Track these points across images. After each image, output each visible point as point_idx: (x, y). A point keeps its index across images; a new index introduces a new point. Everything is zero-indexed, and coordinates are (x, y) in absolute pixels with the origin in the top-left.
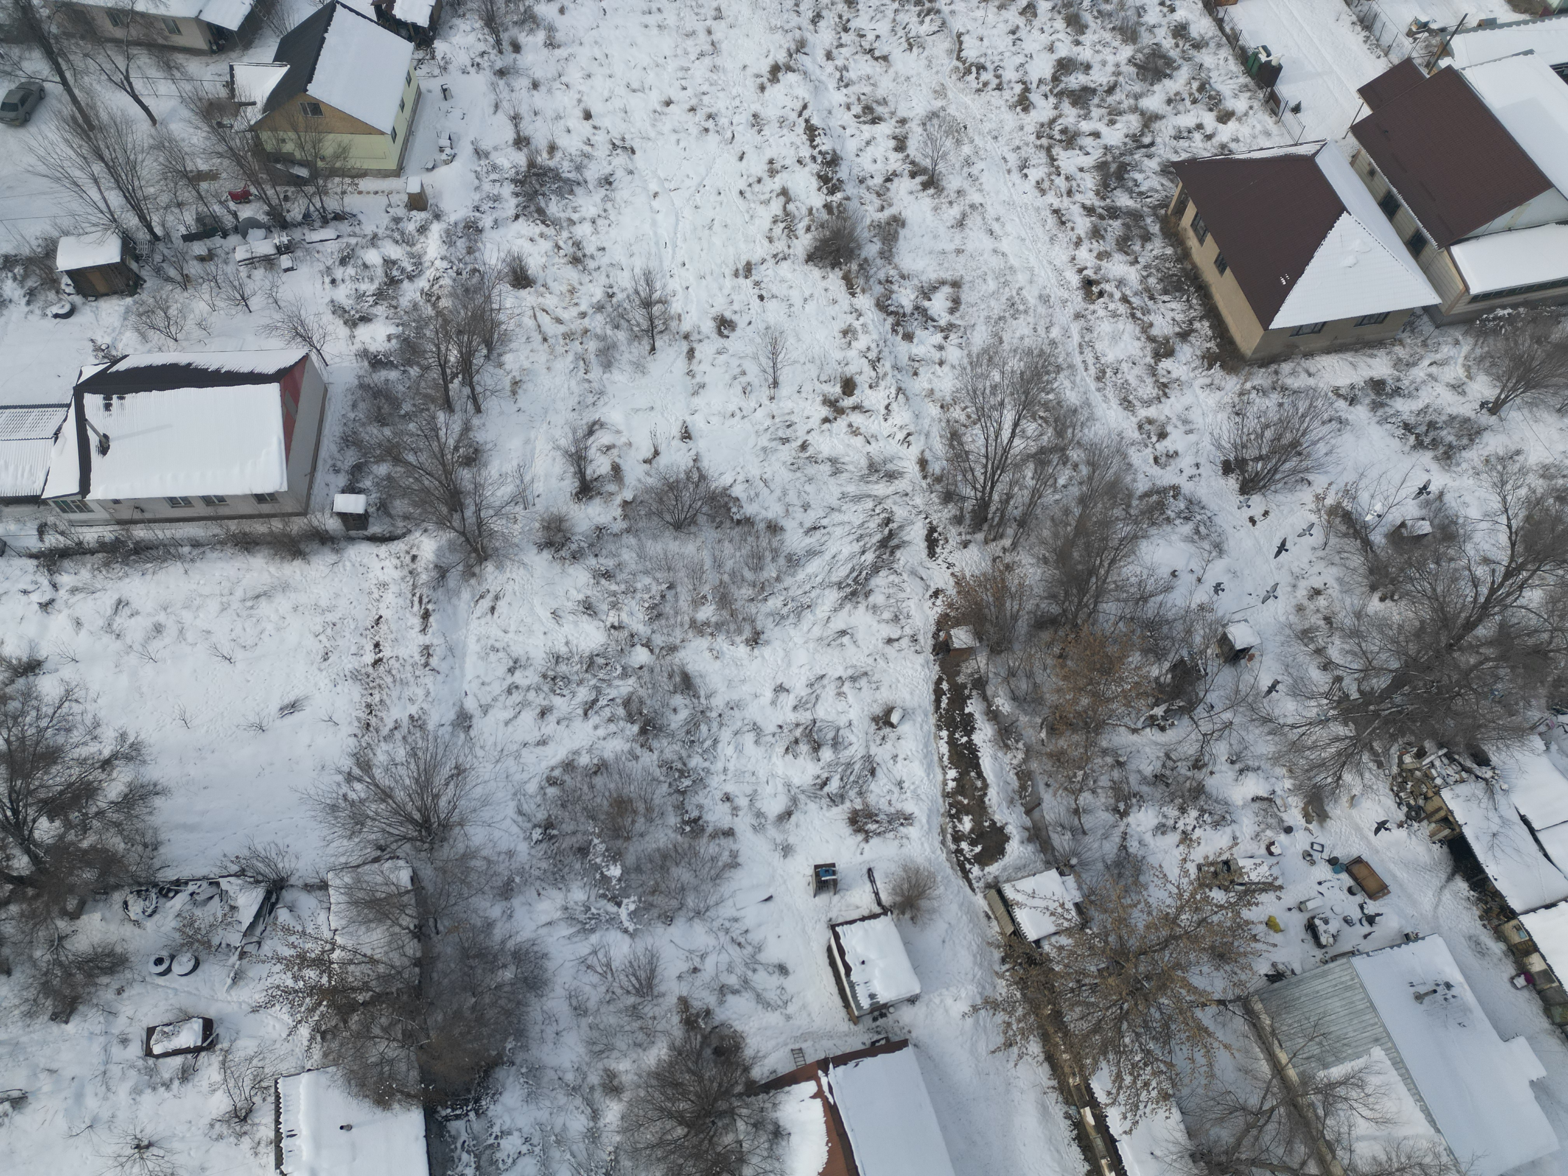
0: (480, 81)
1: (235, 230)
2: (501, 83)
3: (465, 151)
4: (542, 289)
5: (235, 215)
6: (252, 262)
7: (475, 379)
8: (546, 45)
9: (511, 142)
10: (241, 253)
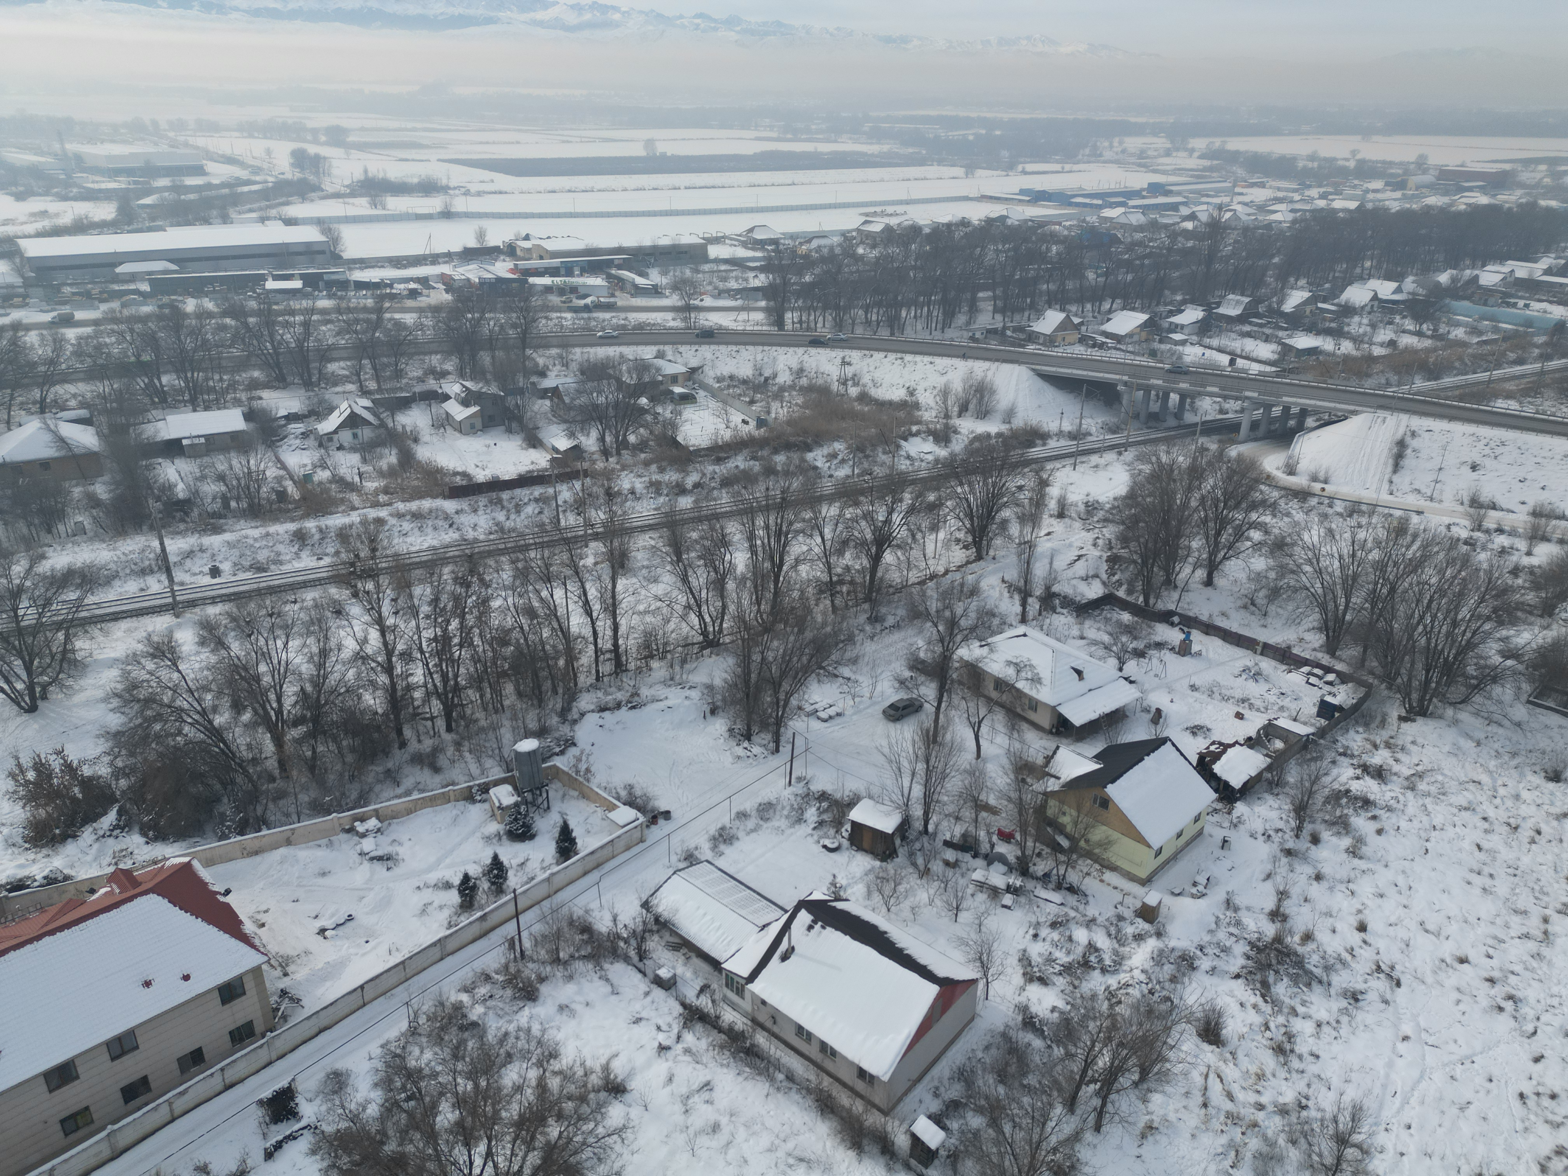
0: (1263, 851)
1: (986, 857)
2: (1284, 860)
3: (1217, 896)
4: (1228, 1055)
5: (993, 846)
6: (981, 886)
7: (1113, 1097)
8: (1347, 851)
9: (1267, 910)
10: (978, 875)
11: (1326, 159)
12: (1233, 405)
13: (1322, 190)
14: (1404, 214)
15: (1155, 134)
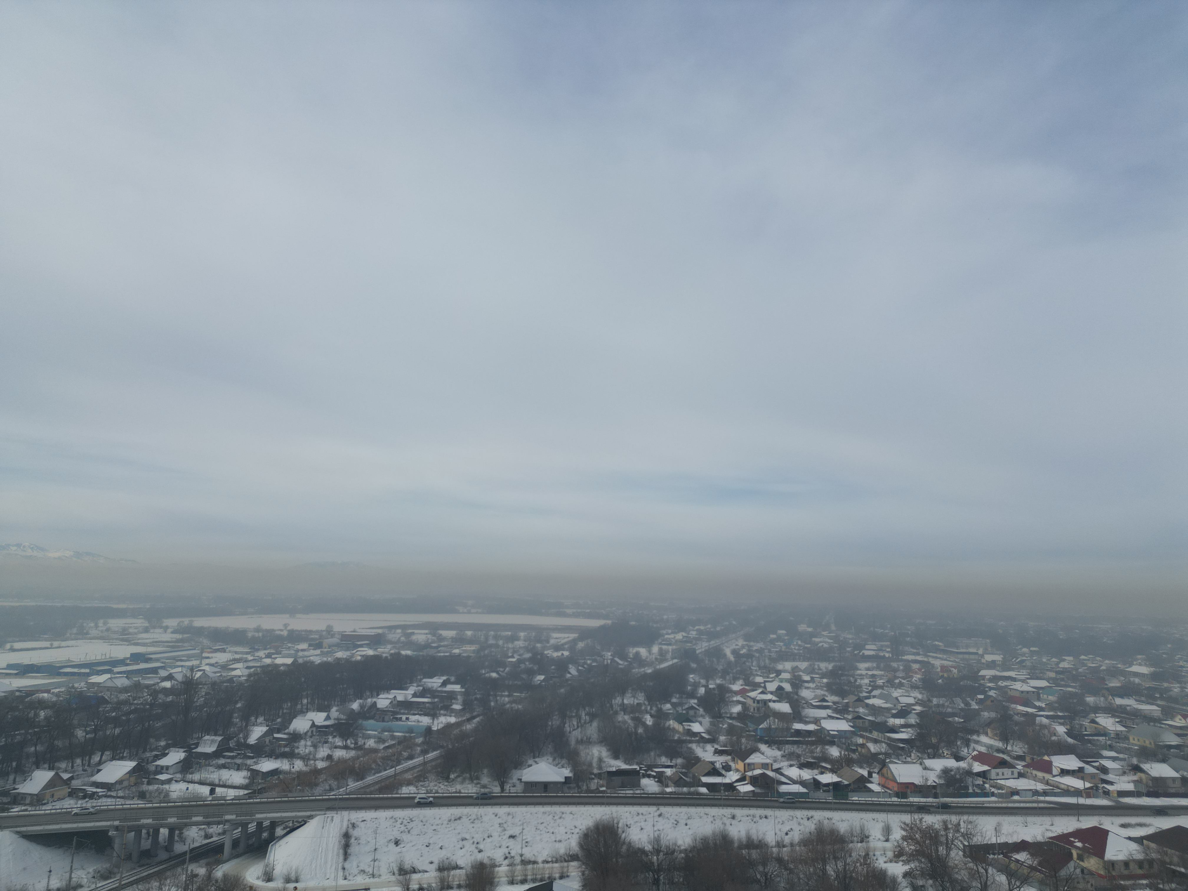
11: (267, 631)
12: (215, 829)
13: (267, 652)
14: (324, 666)
15: (134, 616)
